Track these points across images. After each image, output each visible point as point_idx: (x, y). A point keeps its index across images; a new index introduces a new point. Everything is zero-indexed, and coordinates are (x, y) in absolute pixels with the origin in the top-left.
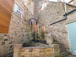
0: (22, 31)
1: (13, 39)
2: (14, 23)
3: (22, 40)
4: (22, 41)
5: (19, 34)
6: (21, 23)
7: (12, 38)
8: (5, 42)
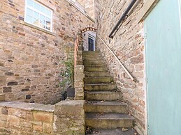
0: (56, 64)
1: (31, 82)
2: (28, 48)
3: (57, 83)
4: (57, 86)
5: (48, 71)
6: (52, 46)
7: (29, 80)
8: (11, 88)
